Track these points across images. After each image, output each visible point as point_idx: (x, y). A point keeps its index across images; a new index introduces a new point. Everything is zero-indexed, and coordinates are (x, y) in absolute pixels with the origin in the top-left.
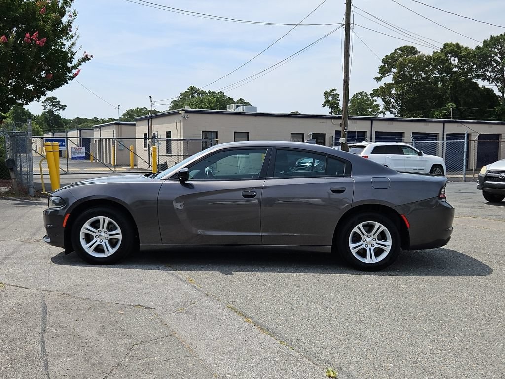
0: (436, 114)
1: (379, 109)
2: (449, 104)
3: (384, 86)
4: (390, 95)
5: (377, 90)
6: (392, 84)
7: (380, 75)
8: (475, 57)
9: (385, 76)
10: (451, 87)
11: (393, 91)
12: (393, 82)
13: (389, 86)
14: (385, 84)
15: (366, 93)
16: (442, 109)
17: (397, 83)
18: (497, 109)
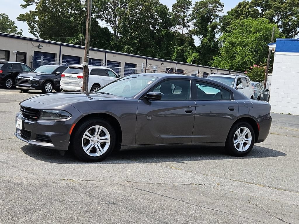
0: (70, 41)
1: (17, 30)
2: (80, 35)
3: (29, 13)
4: (35, 22)
5: (23, 15)
6: (36, 12)
7: (25, 3)
8: (98, 3)
9: (29, 5)
10: (81, 22)
11: (37, 19)
12: (37, 11)
13: (33, 14)
14: (30, 11)
15: (7, 15)
16: (75, 38)
17: (40, 12)
18: (111, 43)
